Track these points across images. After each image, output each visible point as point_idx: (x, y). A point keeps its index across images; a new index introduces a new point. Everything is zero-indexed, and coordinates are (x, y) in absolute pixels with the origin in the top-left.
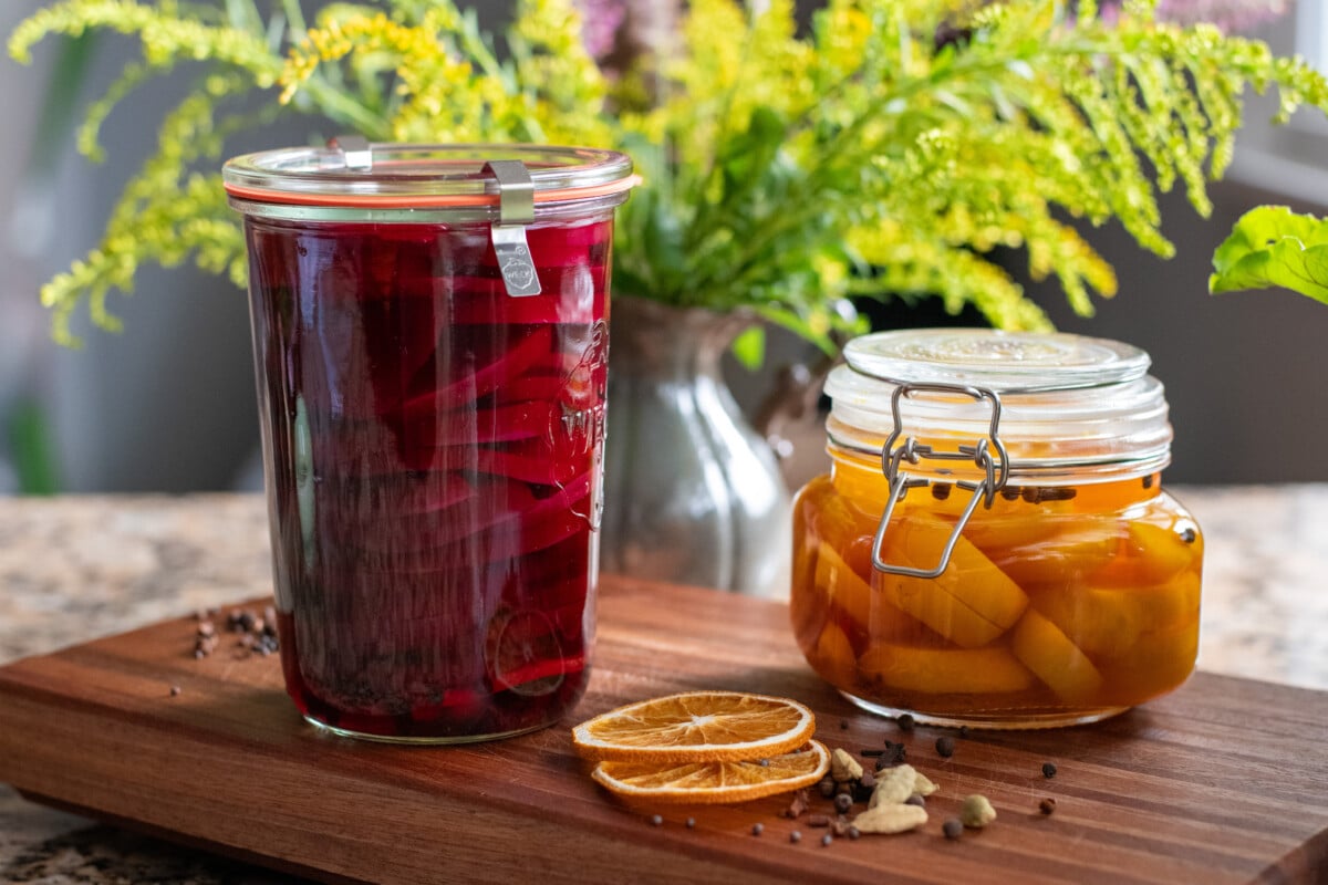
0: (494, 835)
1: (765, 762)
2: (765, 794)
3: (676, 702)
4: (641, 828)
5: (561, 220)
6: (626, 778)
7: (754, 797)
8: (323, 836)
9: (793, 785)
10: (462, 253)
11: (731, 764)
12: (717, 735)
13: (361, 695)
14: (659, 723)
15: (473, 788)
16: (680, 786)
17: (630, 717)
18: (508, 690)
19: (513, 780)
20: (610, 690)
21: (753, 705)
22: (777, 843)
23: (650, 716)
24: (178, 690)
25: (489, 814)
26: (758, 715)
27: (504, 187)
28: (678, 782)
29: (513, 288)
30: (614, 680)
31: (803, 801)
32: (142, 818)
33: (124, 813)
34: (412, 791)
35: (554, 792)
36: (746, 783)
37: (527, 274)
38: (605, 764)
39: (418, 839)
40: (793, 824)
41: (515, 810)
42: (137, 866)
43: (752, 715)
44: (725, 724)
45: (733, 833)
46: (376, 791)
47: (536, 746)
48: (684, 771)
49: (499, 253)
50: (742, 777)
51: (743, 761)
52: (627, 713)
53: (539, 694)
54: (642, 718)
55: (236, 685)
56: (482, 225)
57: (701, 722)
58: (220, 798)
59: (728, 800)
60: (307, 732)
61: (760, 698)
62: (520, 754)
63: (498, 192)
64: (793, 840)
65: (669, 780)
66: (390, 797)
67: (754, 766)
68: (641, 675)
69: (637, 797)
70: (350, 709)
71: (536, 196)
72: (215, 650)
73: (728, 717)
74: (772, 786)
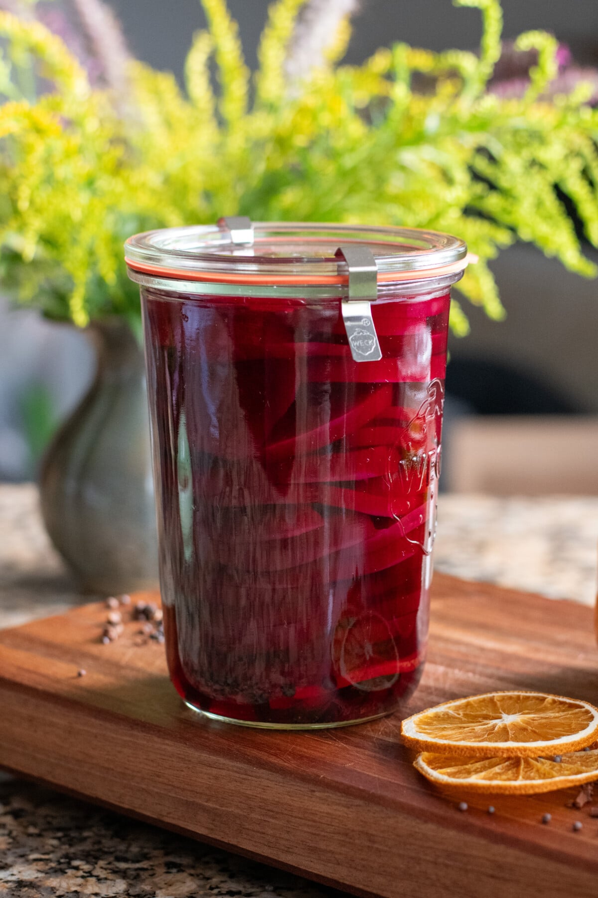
0: (330, 811)
1: (558, 759)
2: (555, 788)
3: (492, 700)
4: (450, 813)
5: (404, 297)
6: (441, 768)
7: (545, 790)
8: (193, 803)
9: (579, 781)
10: (317, 322)
11: (531, 760)
12: (522, 733)
13: (228, 685)
14: (474, 719)
15: (315, 770)
16: (484, 778)
17: (451, 712)
18: (351, 686)
19: (349, 765)
20: (440, 685)
21: (555, 705)
22: (561, 831)
23: (468, 712)
24: (84, 672)
25: (326, 794)
26: (557, 715)
27: (352, 269)
28: (483, 774)
29: (358, 354)
30: (445, 674)
31: (587, 794)
32: (49, 778)
33: (35, 773)
34: (264, 771)
35: (380, 777)
36: (540, 778)
37: (370, 342)
38: (426, 754)
39: (269, 810)
40: (577, 814)
41: (347, 791)
42: (46, 816)
43: (553, 715)
44: (528, 723)
45: (527, 821)
46: (235, 769)
47: (372, 734)
48: (489, 763)
49: (347, 324)
50: (538, 771)
51: (540, 757)
52: (449, 708)
53: (378, 689)
54: (461, 713)
55: (133, 669)
56: (335, 300)
57: (509, 720)
58: (112, 767)
59: (523, 792)
60: (184, 715)
61: (561, 699)
62: (357, 740)
63: (347, 273)
64: (575, 830)
65: (477, 771)
66: (246, 774)
67: (548, 762)
68: (468, 671)
69: (448, 786)
70: (220, 698)
71: (379, 277)
72: (119, 637)
73: (532, 716)
74: (561, 782)
